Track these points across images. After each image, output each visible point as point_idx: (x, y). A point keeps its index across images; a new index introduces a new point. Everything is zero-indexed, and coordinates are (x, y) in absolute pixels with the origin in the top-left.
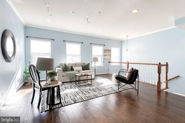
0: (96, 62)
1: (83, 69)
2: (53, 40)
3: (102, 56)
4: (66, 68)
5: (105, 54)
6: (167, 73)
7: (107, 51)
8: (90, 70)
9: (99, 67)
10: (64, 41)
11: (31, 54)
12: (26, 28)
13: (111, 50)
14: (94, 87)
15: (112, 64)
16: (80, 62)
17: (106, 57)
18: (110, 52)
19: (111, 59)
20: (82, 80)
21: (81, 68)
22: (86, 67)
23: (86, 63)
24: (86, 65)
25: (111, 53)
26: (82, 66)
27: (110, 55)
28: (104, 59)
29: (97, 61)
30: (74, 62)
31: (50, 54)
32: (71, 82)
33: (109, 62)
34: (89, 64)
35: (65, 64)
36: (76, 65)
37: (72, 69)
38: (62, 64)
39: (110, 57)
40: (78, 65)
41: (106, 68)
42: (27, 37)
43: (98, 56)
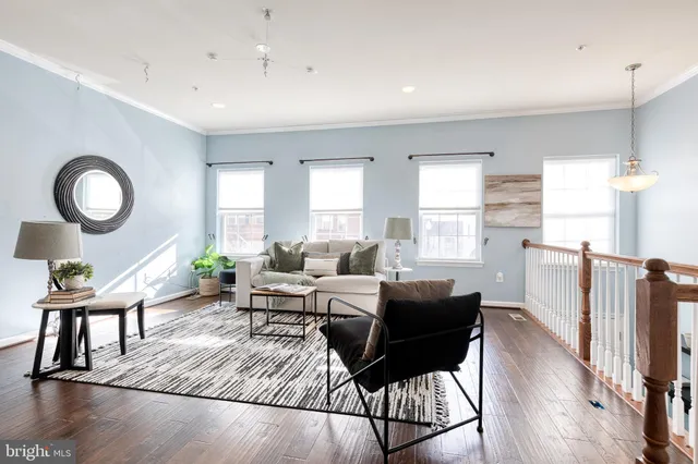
3: (481, 211)
5: (495, 198)
7: (511, 185)
8: (372, 273)
10: (302, 162)
16: (361, 238)
17: (503, 217)
18: (529, 185)
21: (332, 264)
23: (372, 241)
25: (540, 190)
27: (537, 205)
28: (487, 226)
31: (261, 209)
33: (525, 244)
39: (533, 213)
40: (336, 251)
41: (500, 274)
42: (210, 165)
43: (457, 212)
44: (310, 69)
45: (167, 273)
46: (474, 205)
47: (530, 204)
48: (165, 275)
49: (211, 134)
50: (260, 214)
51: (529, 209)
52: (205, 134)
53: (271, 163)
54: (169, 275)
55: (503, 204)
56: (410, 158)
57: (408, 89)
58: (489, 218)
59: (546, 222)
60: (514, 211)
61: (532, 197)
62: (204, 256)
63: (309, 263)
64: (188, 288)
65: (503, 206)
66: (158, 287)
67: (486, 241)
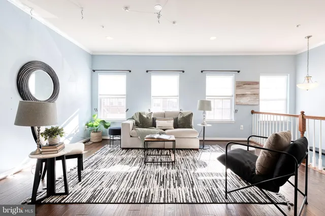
0: (207, 112)
3: (233, 98)
4: (141, 122)
5: (240, 92)
7: (246, 86)
8: (191, 127)
10: (147, 71)
12: (93, 57)
13: (257, 83)
15: (262, 118)
16: (178, 110)
17: (244, 100)
19: (258, 105)
21: (171, 123)
23: (186, 112)
24: (184, 117)
25: (259, 88)
26: (175, 119)
27: (257, 95)
28: (237, 104)
29: (210, 109)
31: (124, 95)
33: (253, 112)
35: (140, 114)
37: (153, 125)
39: (256, 99)
40: (169, 117)
41: (242, 126)
42: (94, 71)
43: (222, 98)
44: (174, 23)
45: (75, 130)
46: (230, 94)
47: (255, 94)
48: (73, 132)
49: (94, 54)
50: (123, 98)
51: (255, 97)
52: (91, 54)
53: (130, 71)
54: (76, 131)
55: (243, 94)
56: (202, 72)
57: (213, 38)
58: (237, 101)
59: (261, 102)
60: (248, 97)
61: (255, 91)
62: (92, 121)
63: (159, 123)
64: (85, 138)
65: (243, 95)
66: (71, 139)
67: (236, 111)
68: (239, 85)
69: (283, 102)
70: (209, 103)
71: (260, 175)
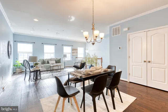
1: (56, 63)
2: (34, 43)
4: (44, 62)
5: (73, 52)
6: (102, 63)
8: (61, 63)
9: (68, 61)
10: (42, 43)
11: (18, 53)
12: (14, 35)
13: (77, 49)
14: (62, 73)
15: (79, 59)
16: (54, 58)
17: (74, 54)
18: (76, 50)
19: (77, 55)
20: (55, 70)
22: (58, 61)
24: (58, 60)
25: (78, 51)
26: (56, 61)
27: (77, 53)
28: (72, 55)
29: (66, 57)
30: (50, 58)
31: (32, 52)
32: (47, 71)
33: (76, 58)
34: (60, 59)
35: (43, 59)
36: (51, 60)
37: (48, 63)
38: (41, 59)
42: (15, 41)
43: (69, 53)
46: (70, 52)
52: (13, 33)
56: (62, 45)
59: (78, 55)
65: (74, 53)
67: (72, 57)
68: (73, 50)
69: (83, 55)
70: (66, 55)
71: (80, 67)
